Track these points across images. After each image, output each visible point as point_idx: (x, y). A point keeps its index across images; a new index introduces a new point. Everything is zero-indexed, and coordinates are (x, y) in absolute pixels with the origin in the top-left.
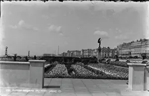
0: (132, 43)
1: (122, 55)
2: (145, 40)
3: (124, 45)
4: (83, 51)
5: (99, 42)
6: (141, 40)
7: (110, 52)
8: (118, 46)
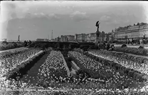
0: (128, 27)
1: (118, 39)
2: (143, 24)
3: (120, 30)
4: (77, 35)
5: (97, 25)
6: (138, 24)
7: (104, 36)
8: (113, 31)
